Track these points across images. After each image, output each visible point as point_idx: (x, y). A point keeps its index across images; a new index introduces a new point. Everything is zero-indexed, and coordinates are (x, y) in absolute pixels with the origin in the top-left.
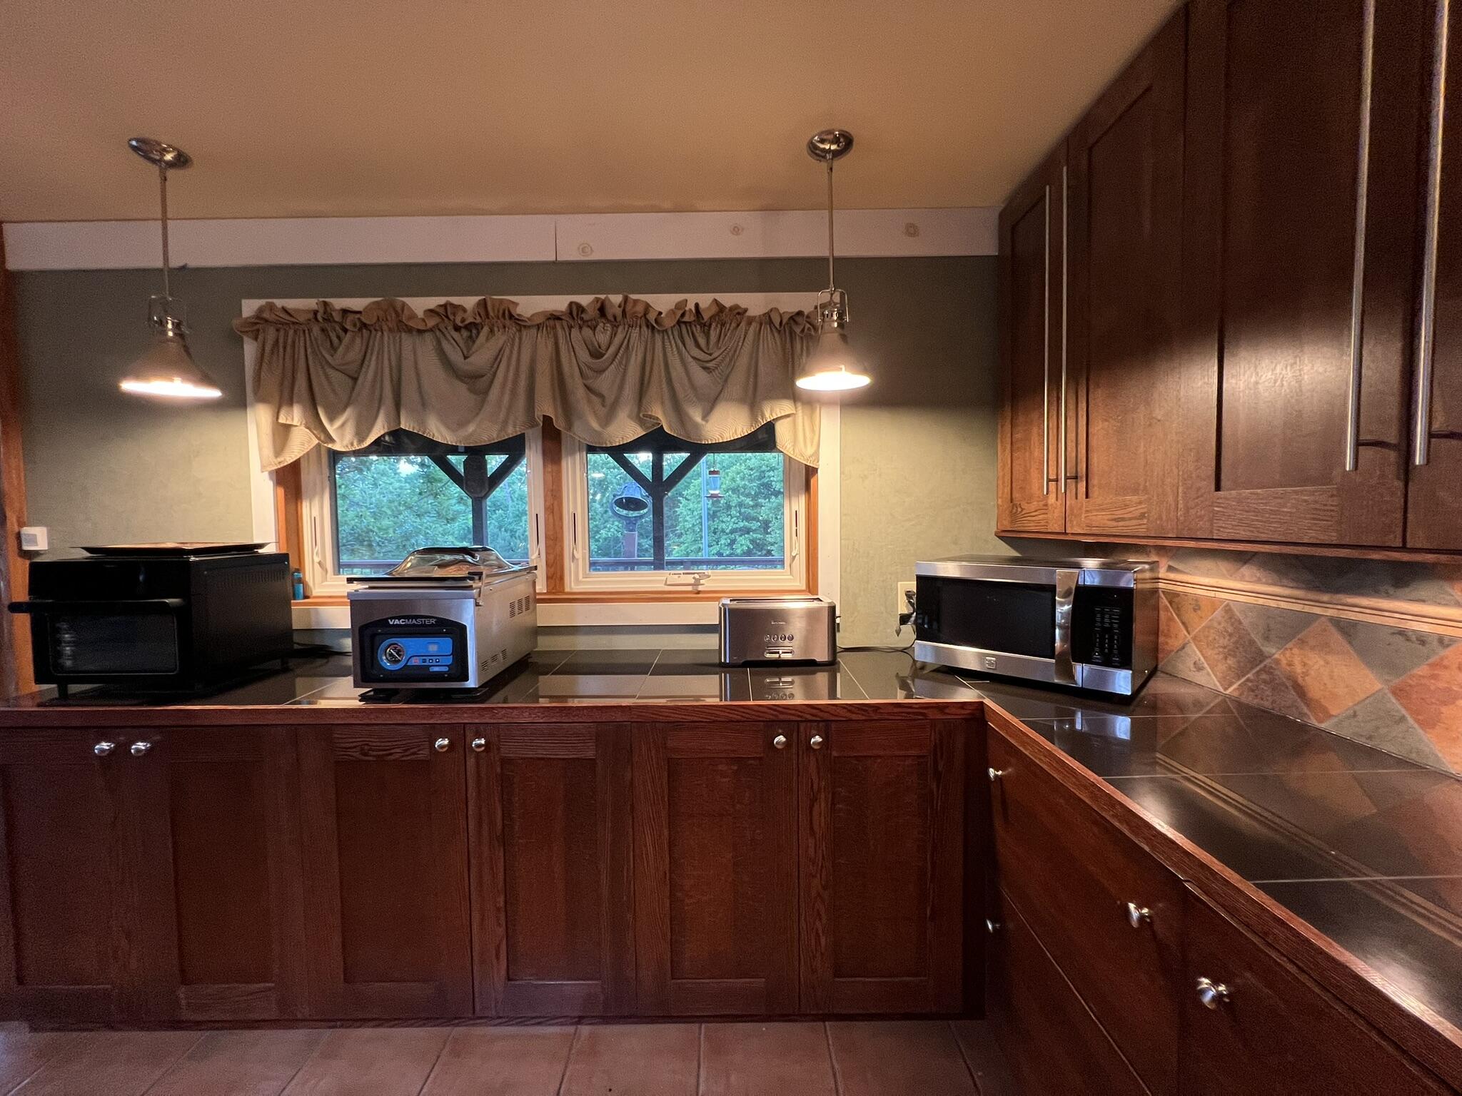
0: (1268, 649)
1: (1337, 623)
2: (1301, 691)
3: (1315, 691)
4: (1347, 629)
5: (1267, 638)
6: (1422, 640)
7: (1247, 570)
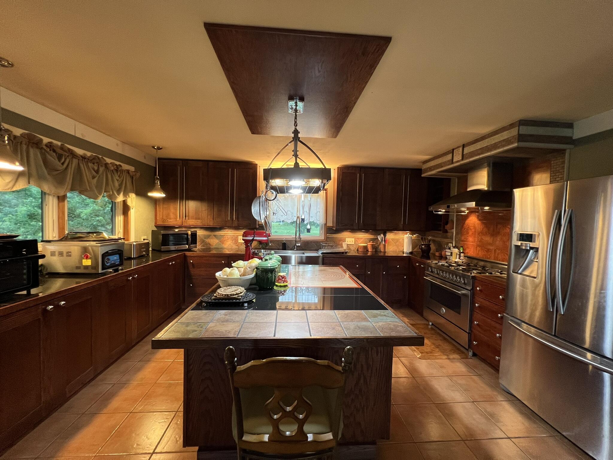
0: (205, 240)
1: (214, 235)
2: (210, 244)
3: (211, 243)
4: (215, 236)
5: (205, 239)
6: (222, 235)
7: (202, 230)
